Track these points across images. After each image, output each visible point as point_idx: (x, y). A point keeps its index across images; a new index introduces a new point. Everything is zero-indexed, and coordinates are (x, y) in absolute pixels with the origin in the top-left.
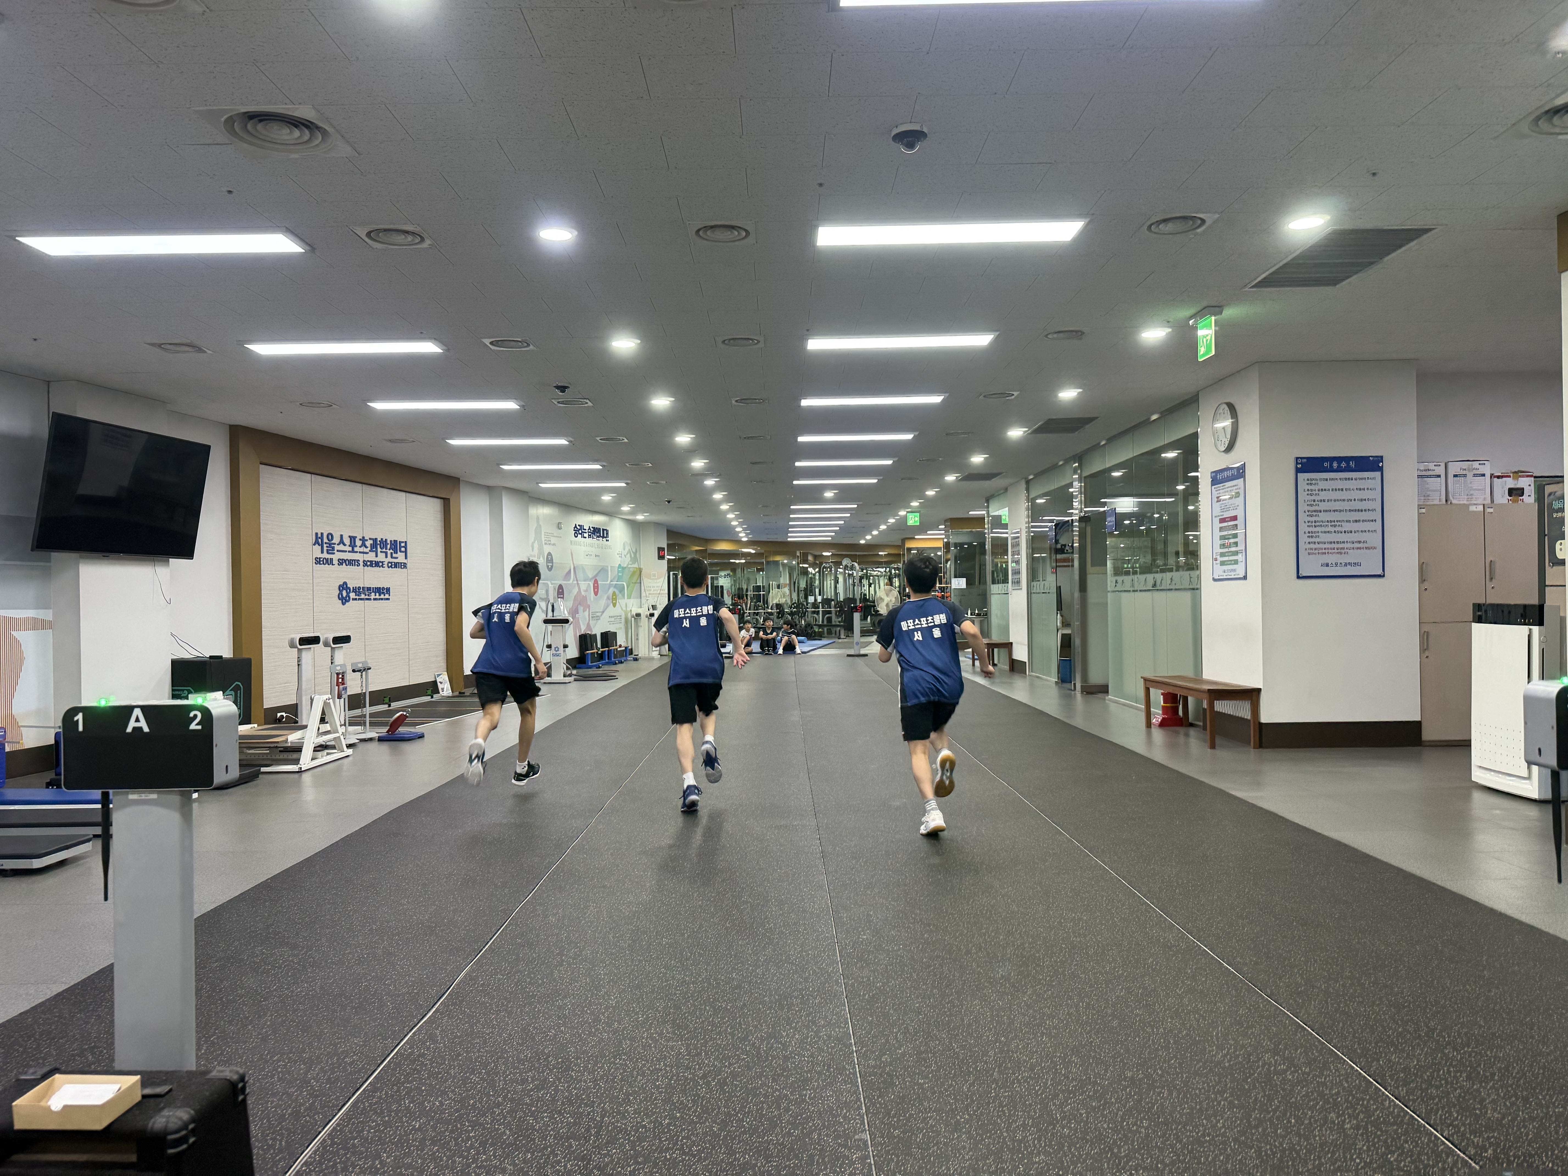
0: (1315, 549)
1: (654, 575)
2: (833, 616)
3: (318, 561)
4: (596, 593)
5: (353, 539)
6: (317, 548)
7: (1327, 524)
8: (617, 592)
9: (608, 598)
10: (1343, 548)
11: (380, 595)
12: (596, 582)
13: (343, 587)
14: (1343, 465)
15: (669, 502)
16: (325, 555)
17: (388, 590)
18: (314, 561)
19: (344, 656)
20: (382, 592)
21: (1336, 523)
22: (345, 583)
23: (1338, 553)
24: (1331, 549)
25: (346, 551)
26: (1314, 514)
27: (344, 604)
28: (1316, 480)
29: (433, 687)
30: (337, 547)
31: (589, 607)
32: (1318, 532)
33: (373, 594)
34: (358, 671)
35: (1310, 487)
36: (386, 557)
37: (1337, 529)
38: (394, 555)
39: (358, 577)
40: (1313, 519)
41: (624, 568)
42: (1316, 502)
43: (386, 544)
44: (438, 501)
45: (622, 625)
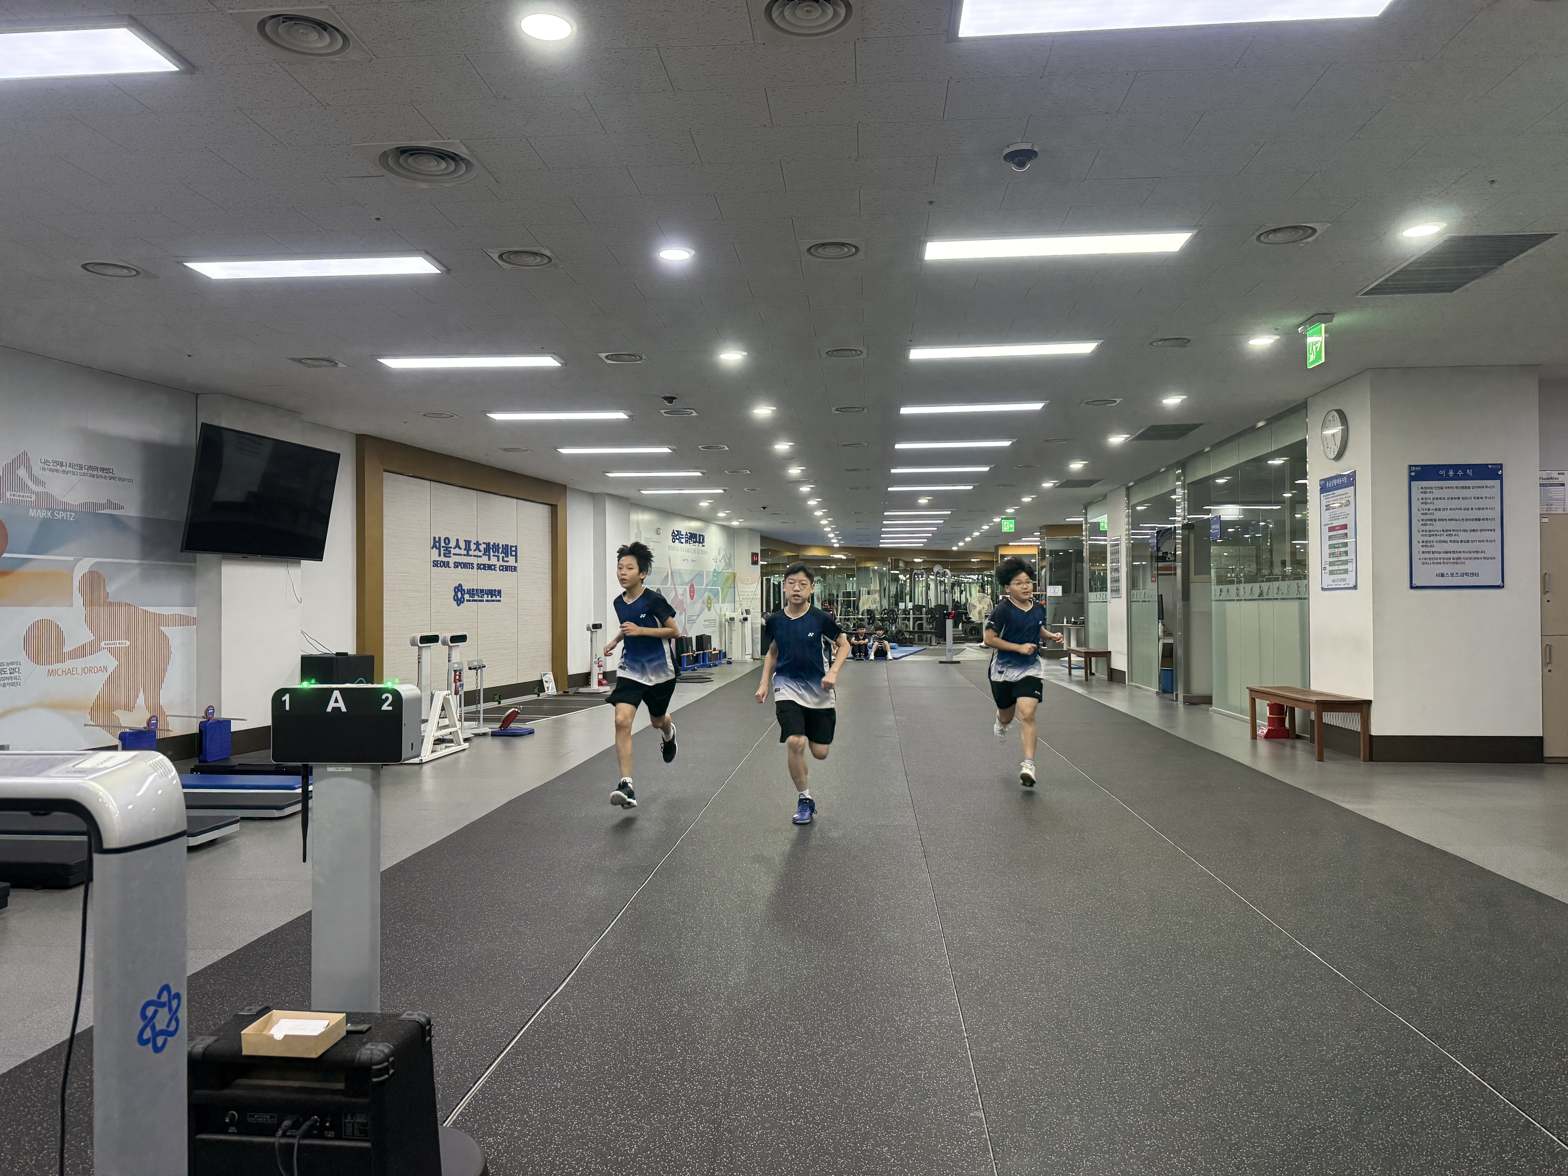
0: (1430, 559)
1: (748, 580)
2: (924, 622)
3: (436, 564)
4: (692, 597)
5: (468, 543)
6: (436, 551)
7: (1442, 533)
8: (712, 597)
9: (703, 602)
10: (1459, 558)
11: (492, 597)
12: (692, 586)
13: (459, 589)
14: (1460, 473)
15: (764, 508)
16: (442, 558)
17: (499, 592)
18: (432, 564)
19: (461, 654)
20: (494, 594)
21: (1452, 533)
22: (460, 585)
23: (1453, 563)
24: (1447, 559)
25: (461, 555)
26: (1428, 522)
27: (458, 605)
28: (1431, 488)
29: (539, 686)
30: (453, 551)
31: (685, 610)
32: (1433, 542)
33: (486, 596)
34: (475, 669)
35: (1424, 496)
36: (498, 561)
37: (1453, 538)
38: (506, 559)
39: (473, 579)
40: (1428, 528)
41: (718, 573)
42: (1431, 511)
43: (499, 548)
44: (547, 507)
45: (717, 629)
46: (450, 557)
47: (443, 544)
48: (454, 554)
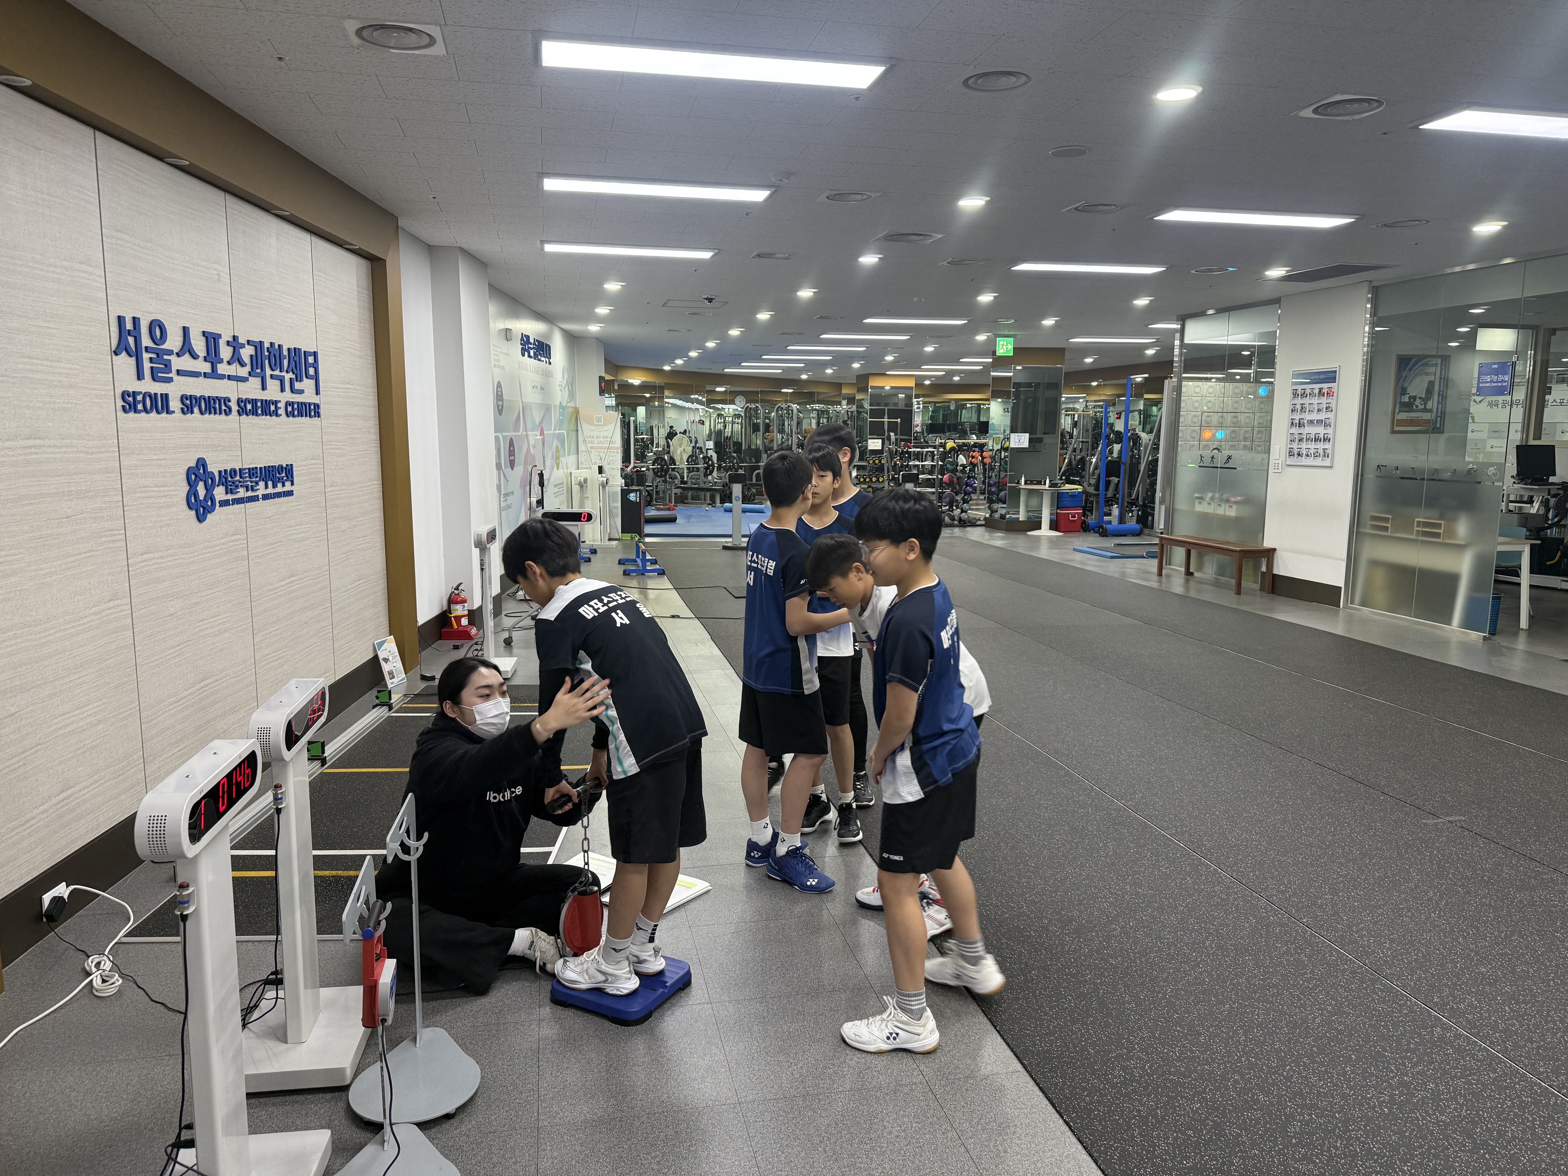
3: (131, 402)
5: (211, 339)
6: (126, 363)
9: (552, 456)
11: (274, 486)
12: (542, 432)
13: (197, 472)
16: (148, 385)
17: (288, 471)
18: (120, 403)
20: (279, 477)
22: (201, 463)
25: (197, 375)
27: (200, 519)
30: (177, 363)
33: (261, 485)
36: (282, 390)
38: (297, 386)
41: (564, 408)
43: (281, 357)
44: (362, 260)
46: (170, 380)
47: (146, 341)
48: (179, 372)
